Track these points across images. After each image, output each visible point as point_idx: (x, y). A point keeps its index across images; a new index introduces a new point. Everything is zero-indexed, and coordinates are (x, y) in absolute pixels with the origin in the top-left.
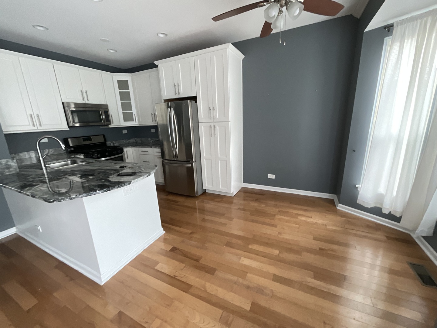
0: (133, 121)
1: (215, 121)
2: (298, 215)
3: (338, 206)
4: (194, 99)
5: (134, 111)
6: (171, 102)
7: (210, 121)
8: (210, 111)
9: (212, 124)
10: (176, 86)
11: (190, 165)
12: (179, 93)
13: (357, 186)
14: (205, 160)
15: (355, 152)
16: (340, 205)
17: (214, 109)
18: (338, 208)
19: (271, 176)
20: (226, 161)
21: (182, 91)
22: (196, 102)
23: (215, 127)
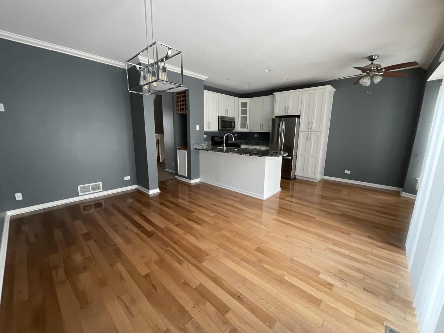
0: (246, 128)
1: (311, 131)
2: (368, 194)
3: (401, 194)
4: (299, 116)
5: (248, 122)
6: (284, 118)
7: (308, 130)
8: (309, 125)
9: (309, 133)
10: (287, 109)
11: (290, 158)
12: (288, 112)
13: (417, 179)
14: (300, 156)
15: (417, 156)
16: (403, 193)
17: (312, 123)
18: (401, 195)
19: (348, 172)
20: (316, 157)
21: (290, 111)
22: (300, 119)
23: (311, 135)
